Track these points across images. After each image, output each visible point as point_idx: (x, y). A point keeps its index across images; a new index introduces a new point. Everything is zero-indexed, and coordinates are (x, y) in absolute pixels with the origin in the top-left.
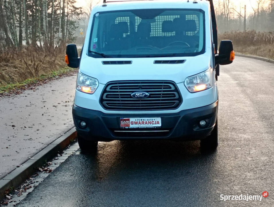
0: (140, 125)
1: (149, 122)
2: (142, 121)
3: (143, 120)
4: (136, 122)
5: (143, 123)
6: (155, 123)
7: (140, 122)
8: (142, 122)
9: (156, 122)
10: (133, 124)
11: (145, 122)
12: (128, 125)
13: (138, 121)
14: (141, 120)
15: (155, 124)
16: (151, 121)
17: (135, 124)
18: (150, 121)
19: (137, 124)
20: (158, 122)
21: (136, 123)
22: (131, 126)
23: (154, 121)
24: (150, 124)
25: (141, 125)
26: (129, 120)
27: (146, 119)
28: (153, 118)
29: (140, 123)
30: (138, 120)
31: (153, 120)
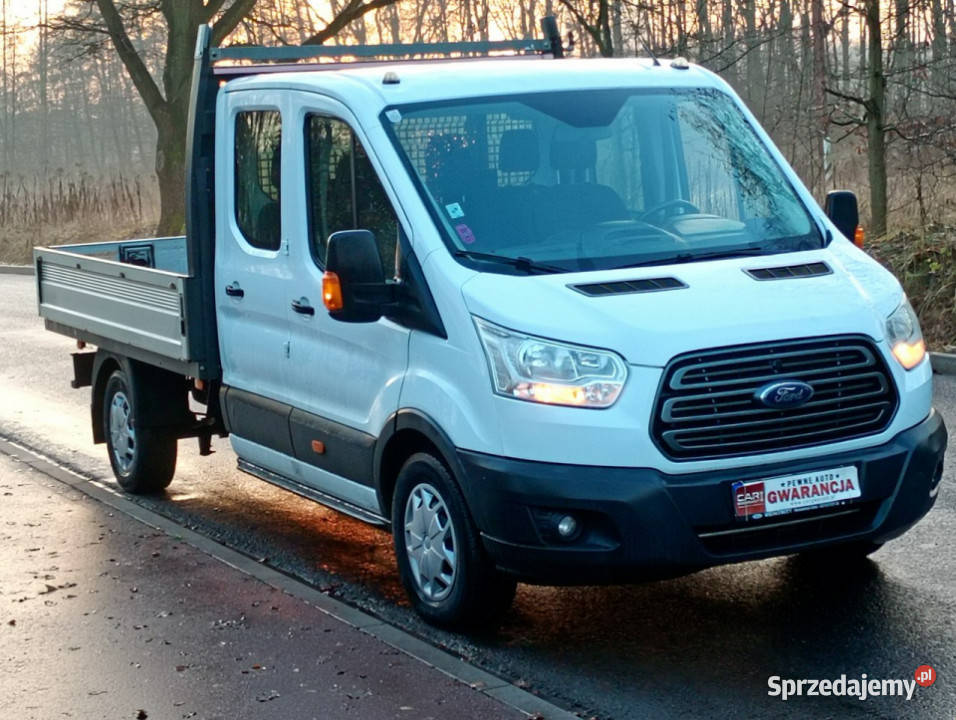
0: (796, 499)
1: (822, 485)
2: (803, 485)
3: (806, 481)
4: (784, 491)
5: (805, 491)
6: (840, 487)
7: (795, 490)
8: (802, 488)
9: (842, 482)
10: (775, 501)
11: (810, 486)
12: (761, 508)
13: (791, 487)
14: (800, 482)
15: (842, 490)
16: (829, 482)
17: (782, 500)
18: (824, 483)
19: (787, 499)
20: (849, 481)
21: (784, 496)
22: (771, 509)
23: (838, 480)
24: (828, 492)
25: (802, 500)
26: (760, 487)
27: (813, 475)
28: (834, 472)
29: (795, 495)
30: (789, 483)
31: (835, 479)
